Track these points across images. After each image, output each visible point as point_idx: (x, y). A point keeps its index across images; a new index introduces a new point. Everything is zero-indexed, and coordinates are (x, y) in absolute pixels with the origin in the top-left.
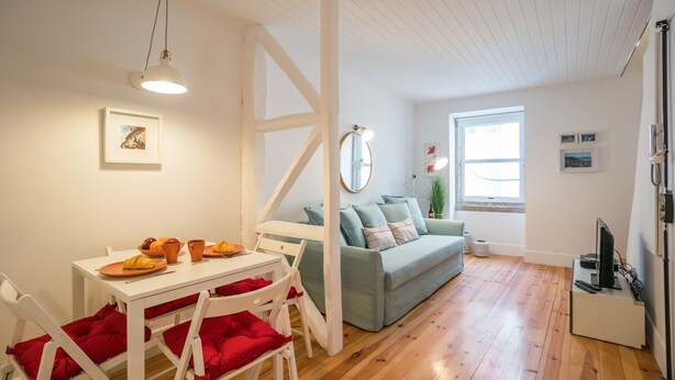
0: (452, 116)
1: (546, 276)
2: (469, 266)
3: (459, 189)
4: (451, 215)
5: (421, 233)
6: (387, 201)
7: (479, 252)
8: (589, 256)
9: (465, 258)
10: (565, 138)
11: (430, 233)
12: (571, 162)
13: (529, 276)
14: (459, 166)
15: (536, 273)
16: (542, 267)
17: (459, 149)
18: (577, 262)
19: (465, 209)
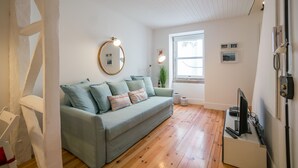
0: (171, 36)
1: (214, 116)
2: (177, 111)
3: (175, 72)
4: (170, 85)
5: (150, 95)
6: (133, 79)
7: (183, 103)
8: (234, 108)
9: (174, 107)
10: (223, 46)
11: (156, 95)
12: (226, 58)
13: (205, 117)
14: (175, 61)
15: (208, 115)
16: (212, 111)
17: (175, 52)
18: (228, 111)
19: (177, 82)
